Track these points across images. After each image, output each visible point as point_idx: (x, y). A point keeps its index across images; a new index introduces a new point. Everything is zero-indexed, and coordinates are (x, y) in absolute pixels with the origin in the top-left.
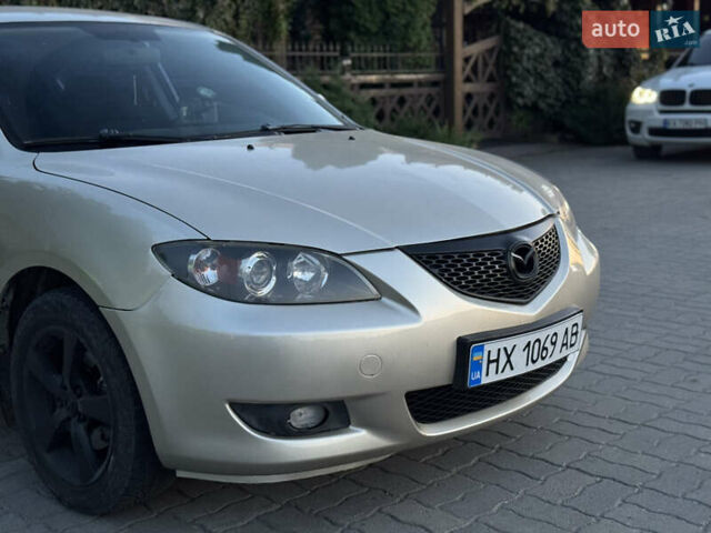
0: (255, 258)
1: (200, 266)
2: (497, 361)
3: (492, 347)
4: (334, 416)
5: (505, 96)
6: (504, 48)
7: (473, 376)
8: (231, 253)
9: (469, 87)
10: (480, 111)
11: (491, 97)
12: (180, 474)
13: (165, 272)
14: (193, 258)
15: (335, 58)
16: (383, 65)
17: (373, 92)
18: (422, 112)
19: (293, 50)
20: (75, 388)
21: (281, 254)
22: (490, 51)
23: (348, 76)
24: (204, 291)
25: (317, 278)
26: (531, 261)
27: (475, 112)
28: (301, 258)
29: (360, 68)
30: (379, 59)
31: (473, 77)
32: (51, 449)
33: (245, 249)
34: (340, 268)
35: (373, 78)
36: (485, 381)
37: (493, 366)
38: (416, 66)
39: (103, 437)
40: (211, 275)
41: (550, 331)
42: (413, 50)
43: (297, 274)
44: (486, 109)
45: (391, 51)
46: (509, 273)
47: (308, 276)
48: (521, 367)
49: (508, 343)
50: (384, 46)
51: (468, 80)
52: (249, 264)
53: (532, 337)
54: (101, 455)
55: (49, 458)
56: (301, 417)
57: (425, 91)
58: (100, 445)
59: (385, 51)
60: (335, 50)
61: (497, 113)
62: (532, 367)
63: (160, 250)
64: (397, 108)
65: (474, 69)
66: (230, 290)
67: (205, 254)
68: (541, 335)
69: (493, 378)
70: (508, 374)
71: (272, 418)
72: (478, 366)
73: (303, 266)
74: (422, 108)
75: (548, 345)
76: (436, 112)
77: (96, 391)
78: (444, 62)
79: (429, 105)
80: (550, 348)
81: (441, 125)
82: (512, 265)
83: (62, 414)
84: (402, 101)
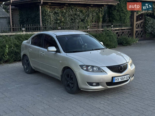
0: (90, 67)
1: (84, 67)
2: (117, 80)
3: (116, 78)
4: (98, 84)
5: (145, 31)
6: (145, 22)
7: (114, 81)
8: (87, 66)
9: (137, 30)
10: (139, 34)
11: (142, 31)
12: (81, 90)
13: (80, 68)
14: (83, 67)
15: (110, 25)
16: (120, 26)
17: (117, 31)
18: (127, 35)
19: (102, 24)
20: (70, 80)
21: (93, 67)
22: (142, 23)
23: (113, 28)
24: (84, 70)
25: (97, 69)
26: (122, 68)
27: (138, 34)
28: (95, 67)
29: (115, 27)
30: (119, 25)
31: (138, 28)
32: (67, 86)
33: (89, 66)
34: (99, 68)
35: (117, 29)
36: (115, 82)
37: (116, 80)
38: (126, 26)
39: (73, 85)
40: (85, 68)
41: (124, 77)
42: (126, 23)
43: (94, 69)
44: (140, 33)
45: (121, 23)
46: (119, 70)
47: (96, 69)
48: (120, 80)
49: (118, 78)
50: (120, 23)
51: (137, 28)
52: (89, 68)
53: (121, 77)
54: (73, 87)
55: (67, 87)
56: (94, 84)
57: (128, 30)
58: (73, 86)
59: (120, 24)
60: (110, 24)
61: (143, 34)
62: (121, 81)
63: (80, 66)
64: (122, 34)
65: (138, 26)
66: (87, 70)
67: (85, 66)
68: (123, 77)
69: (116, 81)
70: (118, 81)
71: (91, 84)
72: (114, 80)
73: (95, 68)
74: (127, 34)
75: (124, 78)
76: (130, 34)
77: (72, 80)
78: (132, 25)
79: (128, 33)
80: (124, 79)
81: (131, 37)
82: (119, 69)
83: (69, 83)
84: (123, 32)
